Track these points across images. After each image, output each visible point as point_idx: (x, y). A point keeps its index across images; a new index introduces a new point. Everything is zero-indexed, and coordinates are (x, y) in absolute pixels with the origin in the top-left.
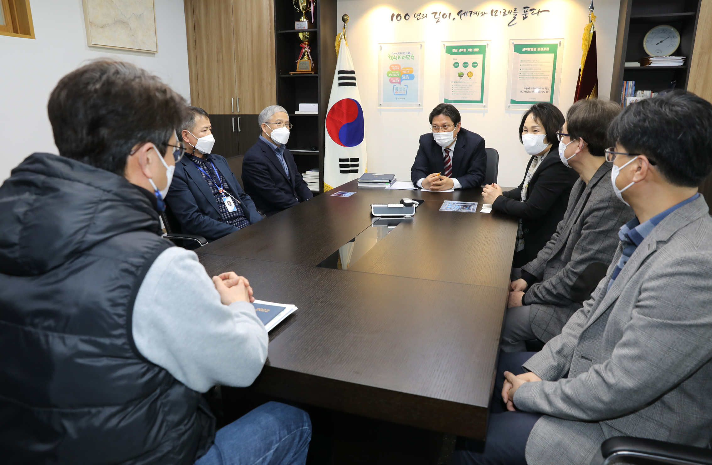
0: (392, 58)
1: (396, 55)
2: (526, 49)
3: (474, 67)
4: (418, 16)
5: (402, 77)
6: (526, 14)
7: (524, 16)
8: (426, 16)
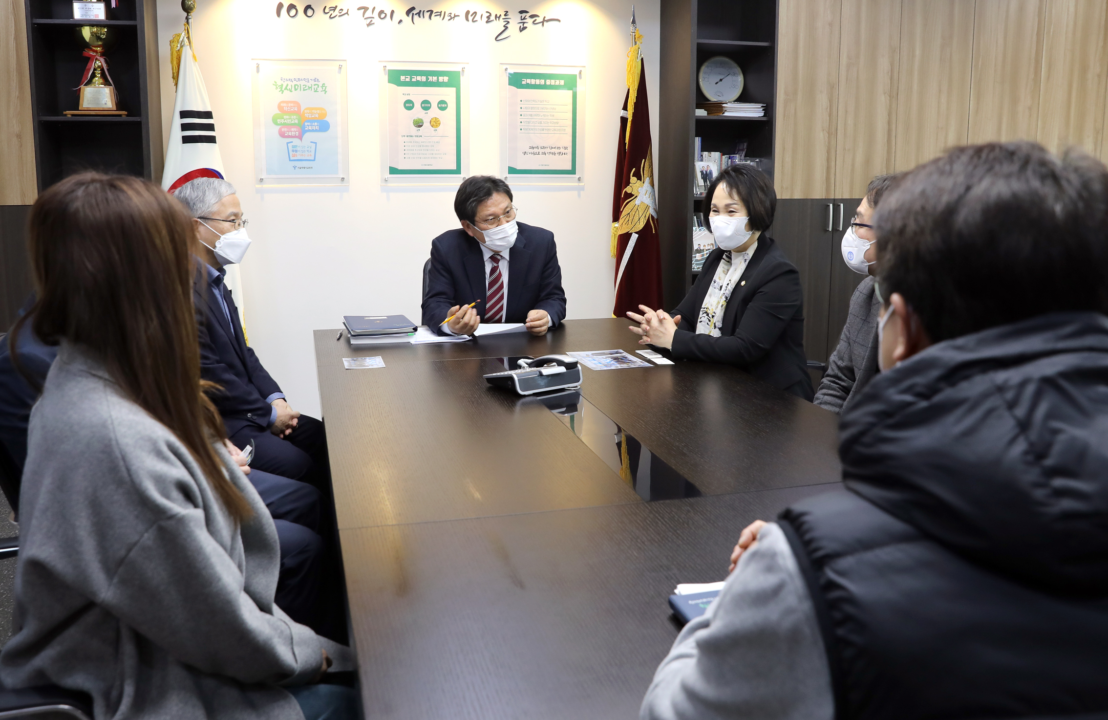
0: (281, 88)
1: (290, 83)
2: (529, 81)
3: (443, 109)
4: (332, 12)
5: (304, 126)
6: (524, 23)
7: (521, 25)
8: (347, 13)
